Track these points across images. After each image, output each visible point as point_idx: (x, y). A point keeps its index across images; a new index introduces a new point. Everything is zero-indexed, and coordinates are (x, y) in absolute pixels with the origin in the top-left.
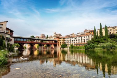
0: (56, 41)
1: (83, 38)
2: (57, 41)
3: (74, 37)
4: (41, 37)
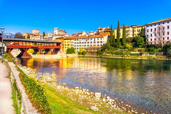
0: (58, 44)
1: (96, 39)
2: (61, 43)
3: (85, 39)
4: (33, 35)
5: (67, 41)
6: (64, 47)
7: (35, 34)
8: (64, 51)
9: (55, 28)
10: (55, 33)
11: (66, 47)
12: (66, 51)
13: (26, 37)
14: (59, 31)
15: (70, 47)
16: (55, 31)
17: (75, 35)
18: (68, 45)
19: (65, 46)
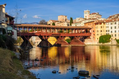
4: (59, 22)
5: (99, 26)
6: (96, 35)
7: (61, 21)
8: (96, 39)
9: (85, 11)
10: (85, 18)
11: (98, 35)
12: (99, 39)
13: (51, 25)
14: (90, 14)
15: (104, 33)
16: (85, 15)
17: (113, 17)
18: (101, 31)
19: (96, 33)
